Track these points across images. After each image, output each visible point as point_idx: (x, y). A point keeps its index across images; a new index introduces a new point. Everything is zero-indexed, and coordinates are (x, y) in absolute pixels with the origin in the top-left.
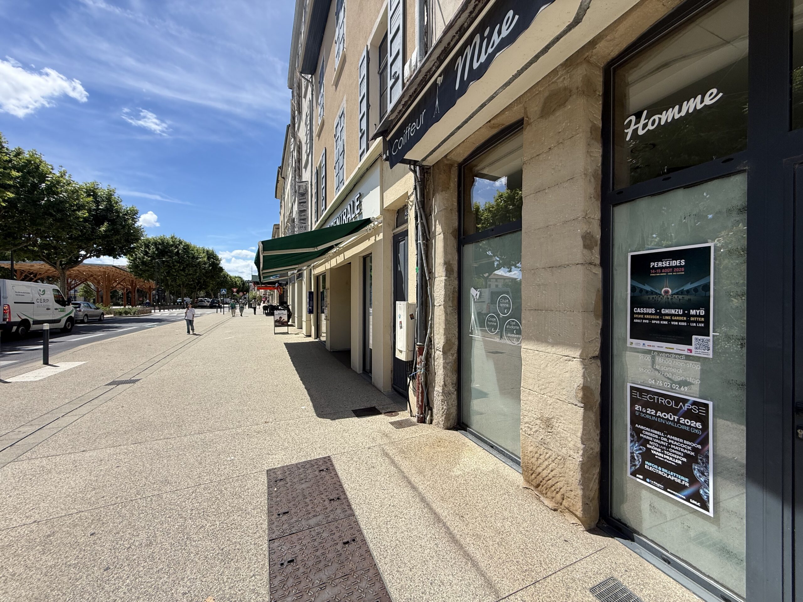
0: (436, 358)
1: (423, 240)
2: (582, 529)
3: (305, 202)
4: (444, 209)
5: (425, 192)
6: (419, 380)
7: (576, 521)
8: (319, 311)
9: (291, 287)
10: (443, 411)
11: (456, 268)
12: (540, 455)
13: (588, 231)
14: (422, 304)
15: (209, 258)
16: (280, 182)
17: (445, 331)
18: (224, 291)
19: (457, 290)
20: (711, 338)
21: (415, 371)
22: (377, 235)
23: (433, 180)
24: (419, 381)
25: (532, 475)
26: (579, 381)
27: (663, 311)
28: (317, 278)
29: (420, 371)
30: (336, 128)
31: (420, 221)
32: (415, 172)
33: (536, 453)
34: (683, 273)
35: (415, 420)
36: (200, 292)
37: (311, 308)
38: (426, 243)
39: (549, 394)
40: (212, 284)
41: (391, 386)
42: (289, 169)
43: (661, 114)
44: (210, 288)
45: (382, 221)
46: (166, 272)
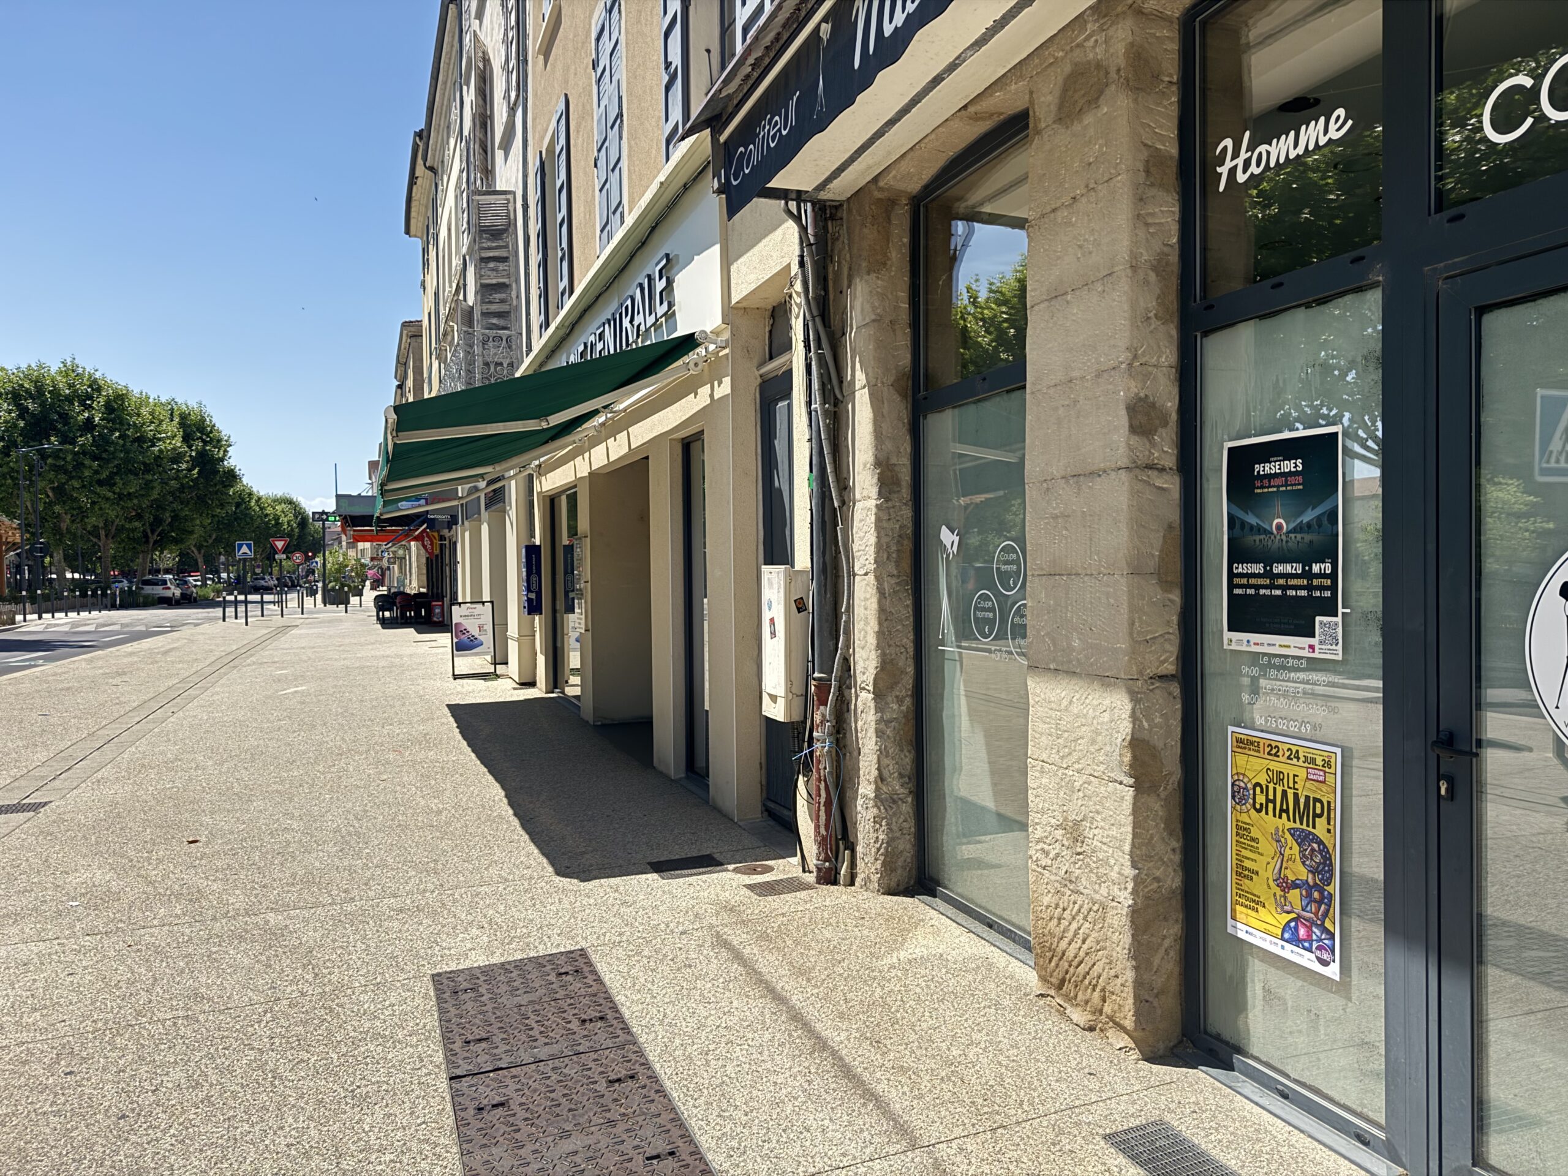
0: (859, 711)
1: (824, 401)
2: (1136, 1057)
3: (504, 259)
4: (874, 321)
5: (830, 269)
6: (818, 770)
7: (1125, 1041)
8: (560, 605)
9: (467, 534)
10: (878, 845)
11: (905, 476)
12: (1064, 910)
13: (1142, 395)
14: (824, 570)
15: (187, 439)
16: (419, 182)
17: (878, 639)
18: (245, 549)
19: (909, 531)
20: (1339, 619)
21: (810, 745)
22: (716, 383)
23: (849, 240)
24: (819, 774)
25: (1050, 961)
26: (1125, 728)
27: (1278, 568)
28: (552, 501)
29: (822, 747)
30: (598, 39)
31: (816, 352)
32: (797, 219)
33: (1057, 906)
34: (1301, 487)
35: (811, 878)
36: (162, 552)
37: (533, 596)
38: (832, 409)
39: (1076, 766)
40: (200, 526)
41: (759, 805)
42: (452, 141)
43: (1270, 145)
44: (192, 541)
45: (727, 341)
46: (53, 489)
